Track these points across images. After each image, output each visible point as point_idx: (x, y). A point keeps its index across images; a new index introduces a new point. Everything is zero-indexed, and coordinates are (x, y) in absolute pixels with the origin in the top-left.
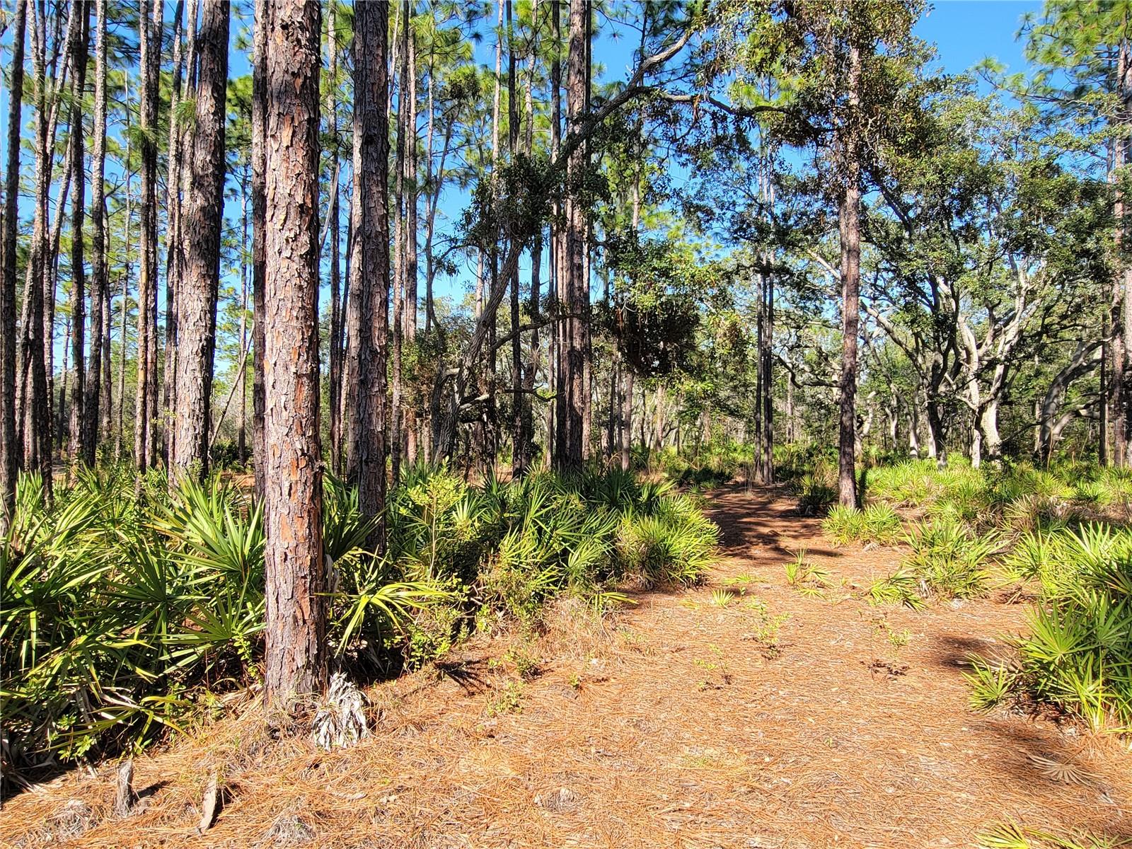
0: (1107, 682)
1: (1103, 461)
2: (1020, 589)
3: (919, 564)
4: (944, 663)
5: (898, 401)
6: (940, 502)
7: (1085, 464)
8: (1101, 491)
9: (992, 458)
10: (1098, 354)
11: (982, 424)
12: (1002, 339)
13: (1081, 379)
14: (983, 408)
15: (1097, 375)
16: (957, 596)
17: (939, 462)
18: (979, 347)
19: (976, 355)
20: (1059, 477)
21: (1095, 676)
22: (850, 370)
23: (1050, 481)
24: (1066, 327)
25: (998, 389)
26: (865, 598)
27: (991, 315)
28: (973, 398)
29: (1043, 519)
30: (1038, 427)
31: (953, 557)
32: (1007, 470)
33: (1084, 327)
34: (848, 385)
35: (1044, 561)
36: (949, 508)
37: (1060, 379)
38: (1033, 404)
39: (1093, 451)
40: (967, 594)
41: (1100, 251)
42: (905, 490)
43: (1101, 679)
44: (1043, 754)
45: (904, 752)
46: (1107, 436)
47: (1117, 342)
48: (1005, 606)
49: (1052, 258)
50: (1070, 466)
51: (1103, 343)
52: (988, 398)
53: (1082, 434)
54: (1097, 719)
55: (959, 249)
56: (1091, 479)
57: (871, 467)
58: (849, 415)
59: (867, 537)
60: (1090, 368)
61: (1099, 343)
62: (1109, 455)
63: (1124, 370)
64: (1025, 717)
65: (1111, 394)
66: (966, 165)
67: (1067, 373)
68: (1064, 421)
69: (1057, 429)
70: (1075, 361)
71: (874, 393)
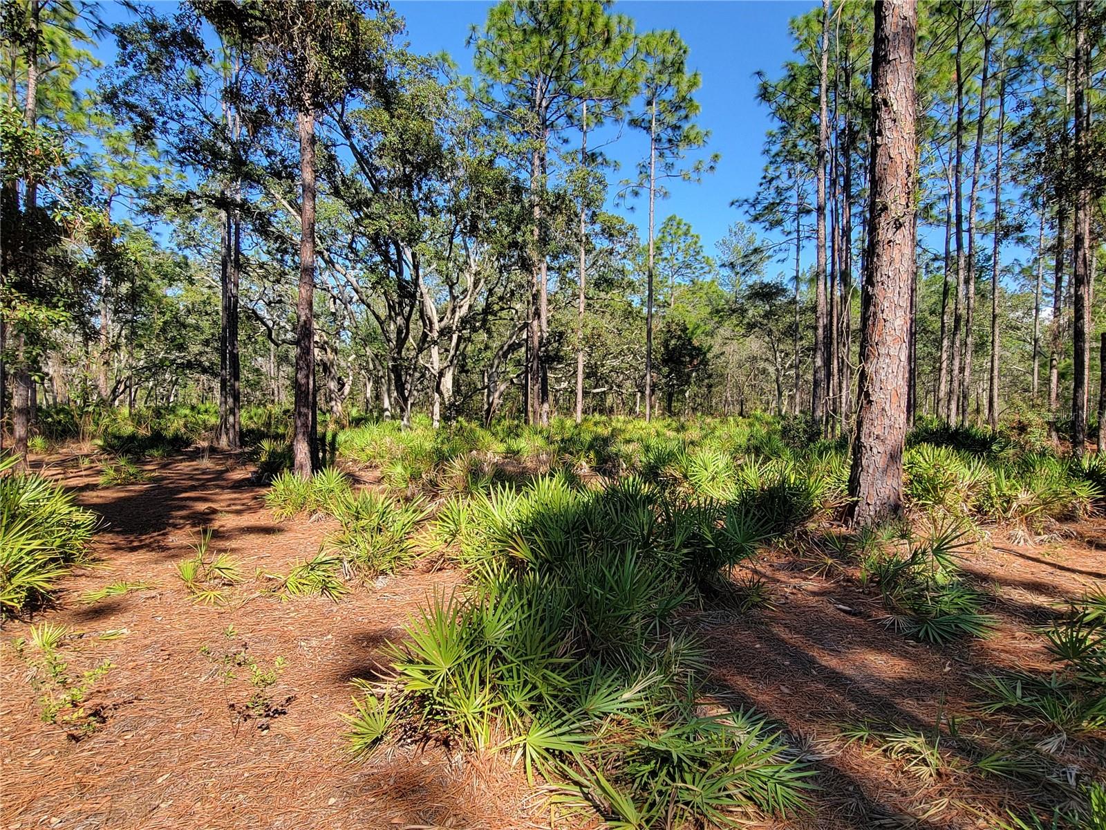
0: (493, 689)
1: (526, 422)
2: (442, 555)
3: (343, 543)
5: (374, 364)
6: (393, 463)
7: (515, 423)
8: (522, 445)
10: (524, 334)
11: (441, 387)
13: (515, 354)
14: (441, 374)
16: (383, 573)
18: (441, 320)
19: (437, 326)
20: (496, 435)
21: (482, 683)
22: (305, 321)
23: (489, 438)
25: (455, 358)
27: (451, 292)
28: (434, 363)
29: (474, 475)
30: (485, 392)
31: (379, 529)
34: (303, 338)
35: (463, 525)
36: (400, 469)
37: (501, 353)
38: (482, 373)
40: (392, 568)
41: (525, 243)
42: (369, 451)
43: (488, 686)
46: (529, 399)
47: (536, 323)
48: (429, 576)
50: (505, 425)
51: (528, 324)
52: (445, 365)
54: (484, 737)
55: (418, 216)
56: (517, 436)
57: (344, 428)
58: (304, 372)
59: (314, 507)
60: (520, 345)
62: (530, 415)
63: (540, 347)
65: (532, 365)
67: (506, 348)
68: (503, 387)
69: (497, 395)
70: (511, 338)
71: (354, 356)
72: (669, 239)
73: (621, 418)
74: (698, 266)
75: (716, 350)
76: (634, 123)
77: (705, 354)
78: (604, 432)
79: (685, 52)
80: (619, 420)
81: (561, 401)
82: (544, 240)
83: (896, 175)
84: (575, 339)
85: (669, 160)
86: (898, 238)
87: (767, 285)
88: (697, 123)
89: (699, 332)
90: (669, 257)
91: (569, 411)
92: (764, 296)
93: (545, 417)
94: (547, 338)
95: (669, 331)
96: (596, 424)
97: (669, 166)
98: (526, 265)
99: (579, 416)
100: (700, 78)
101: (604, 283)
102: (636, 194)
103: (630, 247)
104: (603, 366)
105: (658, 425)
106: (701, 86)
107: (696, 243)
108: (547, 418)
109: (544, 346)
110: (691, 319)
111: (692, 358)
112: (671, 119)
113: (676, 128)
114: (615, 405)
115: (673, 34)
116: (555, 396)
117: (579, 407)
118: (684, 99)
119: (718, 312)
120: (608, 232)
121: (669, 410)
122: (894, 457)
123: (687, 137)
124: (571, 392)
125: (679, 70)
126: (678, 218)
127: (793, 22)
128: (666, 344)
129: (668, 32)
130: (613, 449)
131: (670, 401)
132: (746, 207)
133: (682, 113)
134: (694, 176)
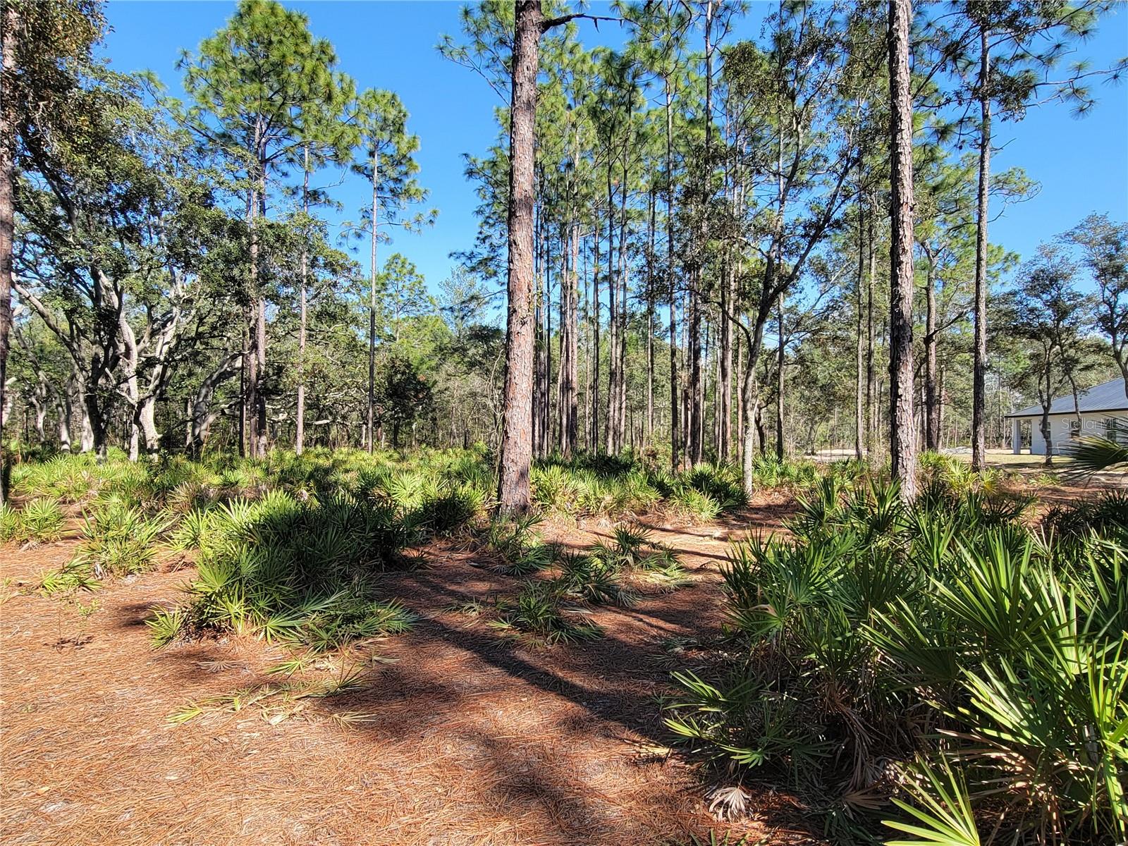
0: (247, 600)
1: (242, 454)
2: (184, 557)
3: (94, 550)
4: (125, 625)
5: (48, 391)
6: (105, 494)
7: (228, 455)
8: (240, 477)
9: (150, 451)
10: (238, 363)
11: (141, 419)
12: (160, 340)
13: (226, 382)
14: (142, 404)
15: (238, 380)
16: (131, 573)
17: (98, 457)
18: (138, 342)
19: (135, 350)
20: (210, 466)
21: (239, 598)
23: (202, 471)
24: (214, 337)
25: (157, 387)
26: (38, 591)
27: (149, 315)
28: (132, 393)
29: (199, 501)
30: (189, 424)
31: (127, 538)
32: (165, 464)
33: (229, 339)
35: (203, 532)
36: (115, 499)
37: (209, 382)
38: (186, 401)
39: (234, 445)
40: (140, 570)
41: (243, 280)
42: (62, 486)
43: (243, 598)
44: (206, 660)
45: (101, 693)
46: (245, 432)
47: (253, 356)
48: (172, 574)
49: (206, 278)
50: (216, 457)
51: (243, 355)
52: (147, 395)
53: (225, 431)
54: (241, 627)
56: (233, 468)
57: (15, 462)
59: (25, 536)
60: (232, 374)
61: (241, 354)
62: (246, 447)
63: (258, 379)
64: (193, 642)
65: (248, 397)
66: (133, 172)
67: (215, 376)
68: (211, 419)
69: (204, 427)
70: (221, 366)
71: (14, 379)
72: (394, 276)
73: (345, 450)
74: (423, 305)
75: (441, 385)
76: (356, 168)
77: (429, 389)
78: (324, 462)
79: (404, 116)
80: (341, 452)
81: (280, 433)
82: (264, 278)
83: (521, 290)
84: (294, 373)
85: (392, 209)
86: (523, 331)
87: (485, 328)
88: (418, 179)
89: (424, 367)
90: (394, 293)
91: (289, 445)
92: (483, 338)
93: (262, 449)
94: (265, 372)
95: (393, 367)
96: (317, 456)
97: (391, 215)
98: (243, 300)
99: (299, 449)
100: (418, 142)
101: (326, 316)
102: (359, 236)
103: (354, 282)
104: (325, 398)
105: (381, 457)
106: (419, 148)
107: (420, 283)
108: (263, 450)
109: (262, 379)
110: (415, 355)
111: (417, 392)
112: (393, 173)
113: (397, 180)
114: (339, 438)
115: (393, 97)
116: (273, 427)
117: (300, 439)
118: (404, 156)
119: (441, 350)
120: (331, 267)
121: (395, 443)
122: (523, 475)
123: (407, 191)
124: (291, 424)
125: (399, 131)
126: (402, 257)
127: (498, 110)
128: (390, 379)
129: (389, 95)
130: (332, 478)
131: (396, 432)
132: (463, 259)
133: (404, 169)
134: (415, 227)
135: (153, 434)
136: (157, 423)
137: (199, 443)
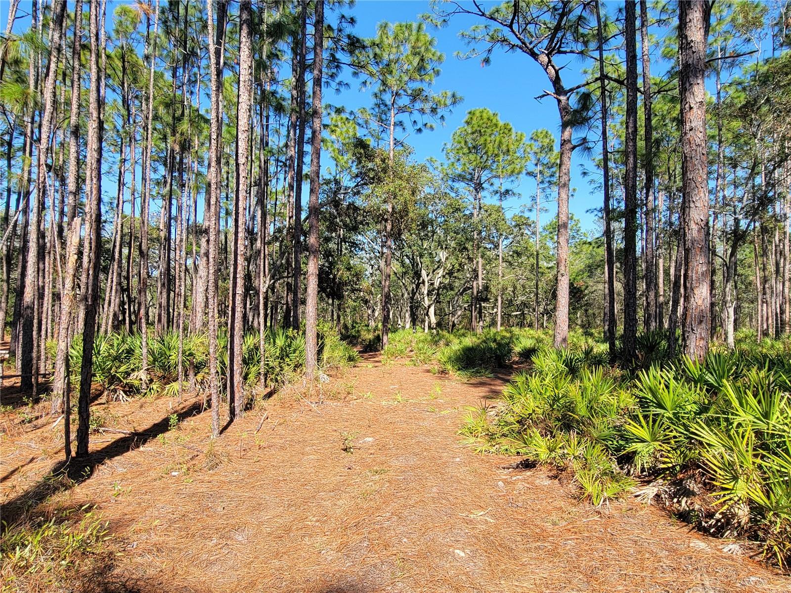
9: (433, 329)
11: (429, 313)
12: (437, 276)
14: (429, 307)
17: (412, 330)
18: (428, 275)
25: (435, 299)
28: (426, 303)
30: (450, 315)
32: (438, 334)
37: (458, 294)
38: (449, 302)
47: (475, 281)
52: (431, 302)
60: (469, 288)
63: (478, 293)
68: (459, 313)
69: (456, 317)
70: (465, 284)
76: (528, 174)
79: (553, 142)
85: (548, 193)
93: (480, 328)
97: (548, 196)
99: (499, 328)
101: (517, 254)
102: (531, 211)
104: (517, 300)
109: (480, 293)
113: (550, 177)
115: (547, 132)
117: (499, 323)
118: (554, 164)
122: (564, 339)
125: (551, 149)
129: (544, 133)
132: (596, 212)
133: (554, 170)
135: (433, 320)
136: (435, 314)
137: (454, 325)
